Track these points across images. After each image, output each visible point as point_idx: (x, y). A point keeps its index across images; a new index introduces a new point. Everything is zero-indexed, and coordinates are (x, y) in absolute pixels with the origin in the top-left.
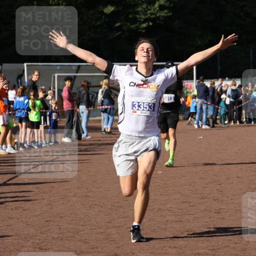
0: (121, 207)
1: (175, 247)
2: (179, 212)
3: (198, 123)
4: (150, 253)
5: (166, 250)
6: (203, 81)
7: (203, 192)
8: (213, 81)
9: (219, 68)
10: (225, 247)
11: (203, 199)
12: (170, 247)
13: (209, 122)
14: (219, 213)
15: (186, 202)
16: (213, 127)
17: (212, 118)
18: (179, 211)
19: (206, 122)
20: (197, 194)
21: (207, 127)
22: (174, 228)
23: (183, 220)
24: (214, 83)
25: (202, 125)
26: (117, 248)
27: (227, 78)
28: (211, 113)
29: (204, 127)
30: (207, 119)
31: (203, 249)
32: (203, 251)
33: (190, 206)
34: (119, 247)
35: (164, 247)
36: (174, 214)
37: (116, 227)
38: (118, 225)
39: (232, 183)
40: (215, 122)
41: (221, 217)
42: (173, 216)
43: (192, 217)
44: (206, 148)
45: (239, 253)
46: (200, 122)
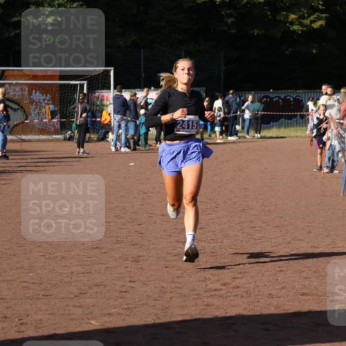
0: (15, 255)
1: (80, 306)
2: (87, 261)
3: (116, 145)
4: (49, 314)
5: (69, 310)
6: (121, 91)
7: (119, 235)
8: (134, 91)
9: (143, 75)
10: (143, 305)
11: (118, 243)
12: (74, 306)
13: (129, 143)
14: (137, 261)
15: (97, 248)
16: (135, 149)
17: (133, 138)
18: (87, 259)
19: (126, 143)
20: (111, 237)
21: (127, 150)
22: (80, 281)
23: (92, 271)
24: (135, 94)
25: (120, 147)
26: (7, 308)
27: (152, 88)
28: (131, 132)
29: (123, 150)
30: (127, 140)
31: (116, 308)
32: (115, 310)
33: (102, 253)
34: (10, 307)
35: (67, 306)
36: (81, 263)
37: (7, 281)
38: (9, 278)
39: (155, 222)
40: (136, 143)
41: (140, 266)
42: (81, 265)
43: (104, 266)
44: (124, 178)
45: (159, 312)
46: (118, 143)
